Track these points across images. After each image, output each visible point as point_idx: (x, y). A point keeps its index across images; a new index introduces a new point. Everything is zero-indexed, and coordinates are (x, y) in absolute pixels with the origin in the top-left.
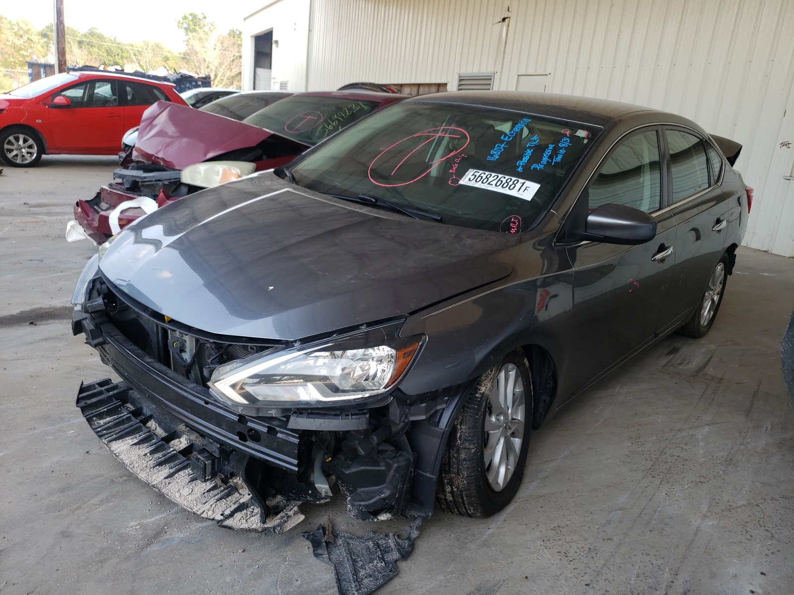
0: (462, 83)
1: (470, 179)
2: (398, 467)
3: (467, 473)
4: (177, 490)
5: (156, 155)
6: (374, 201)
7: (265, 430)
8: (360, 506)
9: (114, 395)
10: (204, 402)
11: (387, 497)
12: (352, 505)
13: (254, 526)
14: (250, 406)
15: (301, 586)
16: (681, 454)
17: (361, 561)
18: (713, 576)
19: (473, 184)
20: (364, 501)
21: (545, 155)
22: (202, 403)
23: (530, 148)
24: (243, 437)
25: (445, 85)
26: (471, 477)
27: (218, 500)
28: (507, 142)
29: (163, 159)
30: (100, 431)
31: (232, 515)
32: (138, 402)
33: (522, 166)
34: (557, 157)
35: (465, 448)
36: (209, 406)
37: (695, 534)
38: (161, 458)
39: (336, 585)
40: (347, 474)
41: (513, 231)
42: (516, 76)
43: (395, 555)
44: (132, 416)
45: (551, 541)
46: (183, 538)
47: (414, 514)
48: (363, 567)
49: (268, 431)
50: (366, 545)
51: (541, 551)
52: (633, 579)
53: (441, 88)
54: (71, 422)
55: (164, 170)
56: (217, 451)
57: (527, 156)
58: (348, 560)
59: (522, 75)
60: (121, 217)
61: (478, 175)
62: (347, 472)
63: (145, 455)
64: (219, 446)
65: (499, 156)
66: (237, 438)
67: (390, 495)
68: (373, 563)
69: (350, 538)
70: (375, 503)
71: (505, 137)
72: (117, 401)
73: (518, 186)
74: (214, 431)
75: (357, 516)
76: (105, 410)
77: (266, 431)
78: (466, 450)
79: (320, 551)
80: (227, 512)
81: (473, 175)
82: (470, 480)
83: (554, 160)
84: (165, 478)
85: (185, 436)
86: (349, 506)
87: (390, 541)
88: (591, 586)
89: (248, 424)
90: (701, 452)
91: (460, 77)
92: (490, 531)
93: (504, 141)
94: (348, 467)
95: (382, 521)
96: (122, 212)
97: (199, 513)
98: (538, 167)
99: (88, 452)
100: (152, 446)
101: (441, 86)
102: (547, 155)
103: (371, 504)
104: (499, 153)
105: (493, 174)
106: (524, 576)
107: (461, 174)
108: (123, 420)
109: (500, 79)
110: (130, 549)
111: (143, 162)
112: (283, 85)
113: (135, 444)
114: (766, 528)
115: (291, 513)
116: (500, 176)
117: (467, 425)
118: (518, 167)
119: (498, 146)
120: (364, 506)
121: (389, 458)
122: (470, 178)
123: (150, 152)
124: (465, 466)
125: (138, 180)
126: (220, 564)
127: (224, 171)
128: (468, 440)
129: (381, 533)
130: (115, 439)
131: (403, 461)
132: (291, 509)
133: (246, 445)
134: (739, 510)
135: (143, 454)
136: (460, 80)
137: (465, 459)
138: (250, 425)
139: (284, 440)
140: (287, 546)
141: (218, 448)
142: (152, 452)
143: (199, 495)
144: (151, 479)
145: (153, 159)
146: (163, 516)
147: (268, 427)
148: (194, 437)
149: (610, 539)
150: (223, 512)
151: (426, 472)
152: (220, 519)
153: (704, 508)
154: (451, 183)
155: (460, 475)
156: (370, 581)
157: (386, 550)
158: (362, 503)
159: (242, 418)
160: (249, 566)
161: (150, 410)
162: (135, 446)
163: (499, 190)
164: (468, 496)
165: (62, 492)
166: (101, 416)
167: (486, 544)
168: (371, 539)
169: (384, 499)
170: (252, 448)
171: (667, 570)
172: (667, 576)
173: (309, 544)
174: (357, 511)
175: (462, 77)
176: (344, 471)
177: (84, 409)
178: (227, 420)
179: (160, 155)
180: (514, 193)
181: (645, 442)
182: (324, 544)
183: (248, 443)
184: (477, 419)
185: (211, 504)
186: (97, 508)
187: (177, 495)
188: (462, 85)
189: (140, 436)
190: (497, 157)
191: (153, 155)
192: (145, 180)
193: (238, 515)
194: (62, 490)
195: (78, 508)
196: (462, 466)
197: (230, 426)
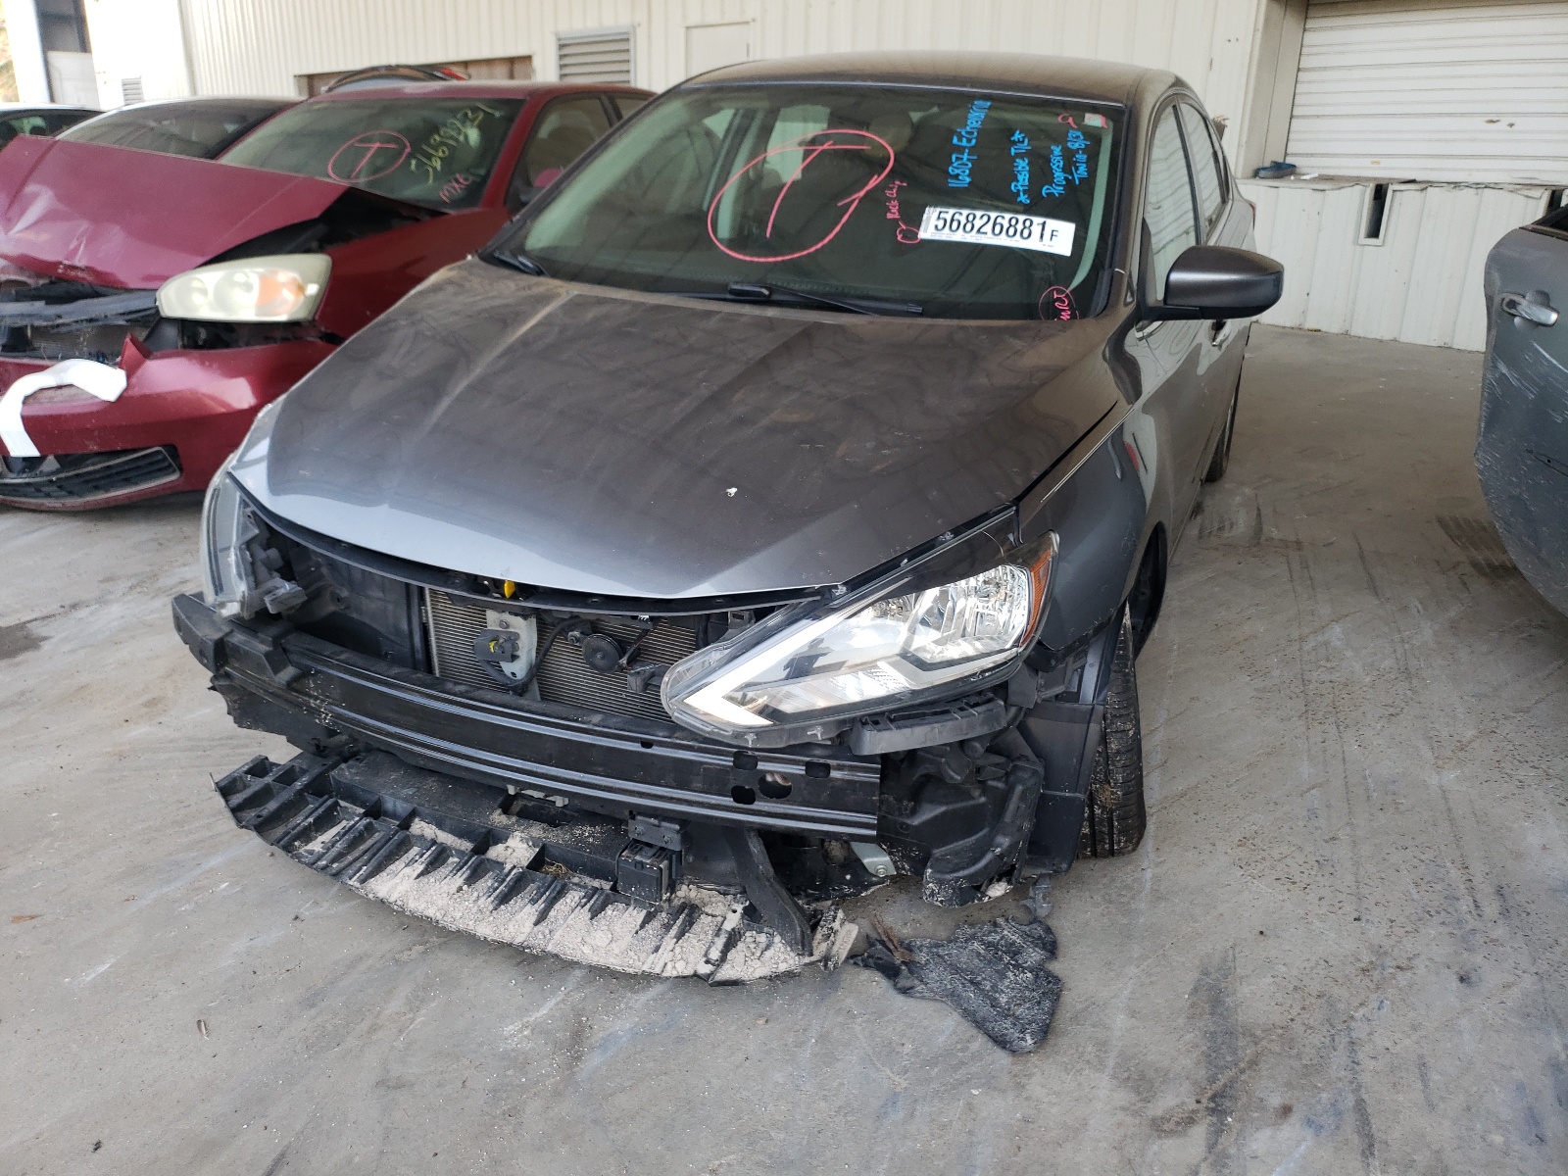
0: (565, 51)
1: (936, 225)
2: (1024, 792)
3: (1123, 777)
4: (580, 939)
5: (67, 262)
6: (766, 292)
7: (800, 770)
8: (957, 879)
9: (306, 788)
10: (640, 745)
11: (1007, 850)
12: (940, 882)
13: (783, 967)
14: (776, 728)
15: (917, 1053)
16: (1333, 678)
17: (984, 979)
18: (1518, 856)
19: (946, 235)
20: (963, 868)
21: (1054, 167)
22: (636, 747)
23: (1021, 156)
24: (743, 796)
25: (528, 59)
26: (1130, 781)
27: (680, 936)
28: (970, 148)
29: (88, 269)
30: (327, 866)
31: (723, 958)
32: (363, 790)
33: (1025, 192)
34: (1077, 169)
35: (1117, 732)
36: (656, 750)
37: (1446, 799)
38: (497, 888)
39: (974, 1031)
40: (916, 826)
41: (1065, 316)
42: (683, 31)
43: (1033, 956)
44: (374, 821)
45: (1253, 864)
46: (631, 1029)
47: (1027, 875)
48: (994, 988)
49: (806, 770)
50: (972, 950)
51: (1250, 884)
52: (1414, 891)
53: (518, 67)
54: (206, 867)
55: (97, 295)
56: (677, 838)
57: (1023, 173)
58: (963, 984)
59: (696, 27)
60: (26, 414)
61: (948, 217)
62: (916, 821)
63: (460, 889)
64: (677, 827)
65: (969, 176)
66: (729, 801)
67: (1010, 846)
68: (1006, 977)
69: (937, 946)
70: (986, 867)
71: (960, 140)
72: (321, 800)
73: (1036, 230)
74: (671, 800)
75: (951, 900)
76: (311, 820)
77: (804, 772)
78: (1119, 735)
79: (903, 982)
80: (715, 955)
81: (939, 218)
82: (1129, 787)
83: (1076, 176)
84: (536, 924)
85: (516, 833)
86: (931, 885)
87: (1006, 932)
88: (1364, 920)
89: (759, 767)
90: (1357, 667)
91: (559, 40)
92: (1149, 874)
93: (965, 148)
94: (914, 812)
95: (997, 898)
96: (26, 400)
97: (657, 970)
98: (1055, 192)
99: (296, 918)
100: (461, 868)
101: (516, 63)
102: (1058, 167)
103: (980, 869)
104: (967, 172)
105: (979, 213)
106: (1257, 932)
107: (916, 221)
108: (361, 834)
109: (649, 37)
110: (548, 1076)
111: (24, 283)
112: (131, 88)
113: (422, 874)
114: (1532, 764)
115: (836, 925)
116: (993, 215)
117: (1114, 689)
118: (1018, 194)
119: (957, 158)
120: (964, 878)
121: (993, 779)
122: (936, 227)
123: (48, 256)
124: (1119, 765)
125: (20, 323)
126: (741, 1056)
127: (263, 278)
128: (1121, 716)
129: (984, 923)
130: (372, 874)
131: (1030, 778)
132: (835, 918)
133: (753, 810)
134: (1475, 745)
135: (455, 890)
136: (561, 47)
137: (1118, 752)
138: (763, 768)
139: (848, 781)
140: (837, 991)
141: (678, 832)
142: (471, 880)
143: (629, 938)
144: (507, 933)
145: (60, 271)
146: (559, 999)
147: (808, 765)
148: (537, 830)
149: (1333, 839)
150: (706, 955)
151: (1064, 790)
152: (709, 972)
153: (1428, 755)
154: (902, 238)
155: (1109, 783)
156: (1028, 1008)
157: (1014, 951)
158: (961, 873)
159: (743, 758)
160: (799, 1044)
161: (406, 800)
162: (424, 879)
163: (1003, 241)
164: (1121, 819)
165: (313, 1006)
166: (306, 835)
167: (1158, 897)
168: (973, 937)
169: (1001, 856)
170: (767, 814)
171: (1448, 864)
172: (1455, 874)
173: (878, 977)
174: (951, 891)
175: (565, 39)
176: (909, 822)
177: (262, 828)
178: (704, 769)
179: (80, 261)
180: (1033, 244)
181: (1267, 670)
182: (903, 968)
183: (758, 805)
184: (1128, 674)
185: (670, 948)
186: (413, 1020)
187: (586, 950)
188: (565, 56)
189: (421, 857)
190: (968, 180)
191: (60, 263)
192: (60, 321)
193: (736, 955)
194: (310, 1001)
195: (373, 1029)
196: (1114, 765)
197: (714, 781)
